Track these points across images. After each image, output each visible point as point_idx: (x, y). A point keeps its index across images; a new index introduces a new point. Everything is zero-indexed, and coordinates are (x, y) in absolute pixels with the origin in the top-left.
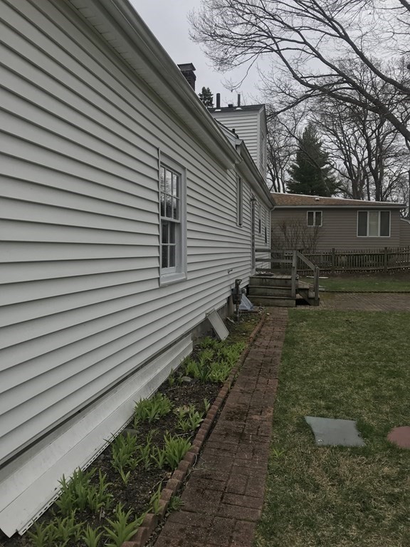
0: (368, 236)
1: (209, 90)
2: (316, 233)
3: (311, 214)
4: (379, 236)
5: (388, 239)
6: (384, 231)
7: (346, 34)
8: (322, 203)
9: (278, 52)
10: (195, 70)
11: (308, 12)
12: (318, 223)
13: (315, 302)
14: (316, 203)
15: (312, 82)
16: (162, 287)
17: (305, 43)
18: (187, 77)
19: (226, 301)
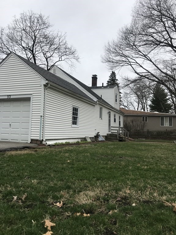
0: (164, 126)
1: (114, 72)
2: (144, 124)
3: (143, 118)
4: (168, 126)
5: (172, 127)
6: (170, 124)
7: (151, 60)
8: (148, 114)
9: (131, 65)
10: (97, 76)
11: (138, 53)
12: (146, 121)
13: (125, 141)
14: (145, 114)
15: (141, 74)
16: (72, 127)
17: (137, 63)
18: (95, 78)
19: (94, 136)
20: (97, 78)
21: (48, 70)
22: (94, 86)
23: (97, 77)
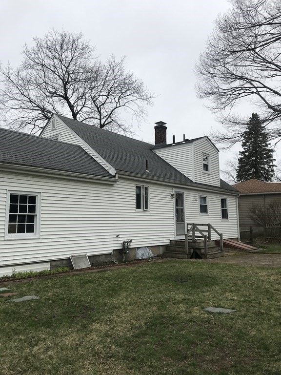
13: (205, 256)
16: (5, 240)
17: (265, 87)
18: (161, 129)
19: (111, 251)
20: (166, 128)
21: (102, 126)
22: (159, 145)
23: (166, 125)
